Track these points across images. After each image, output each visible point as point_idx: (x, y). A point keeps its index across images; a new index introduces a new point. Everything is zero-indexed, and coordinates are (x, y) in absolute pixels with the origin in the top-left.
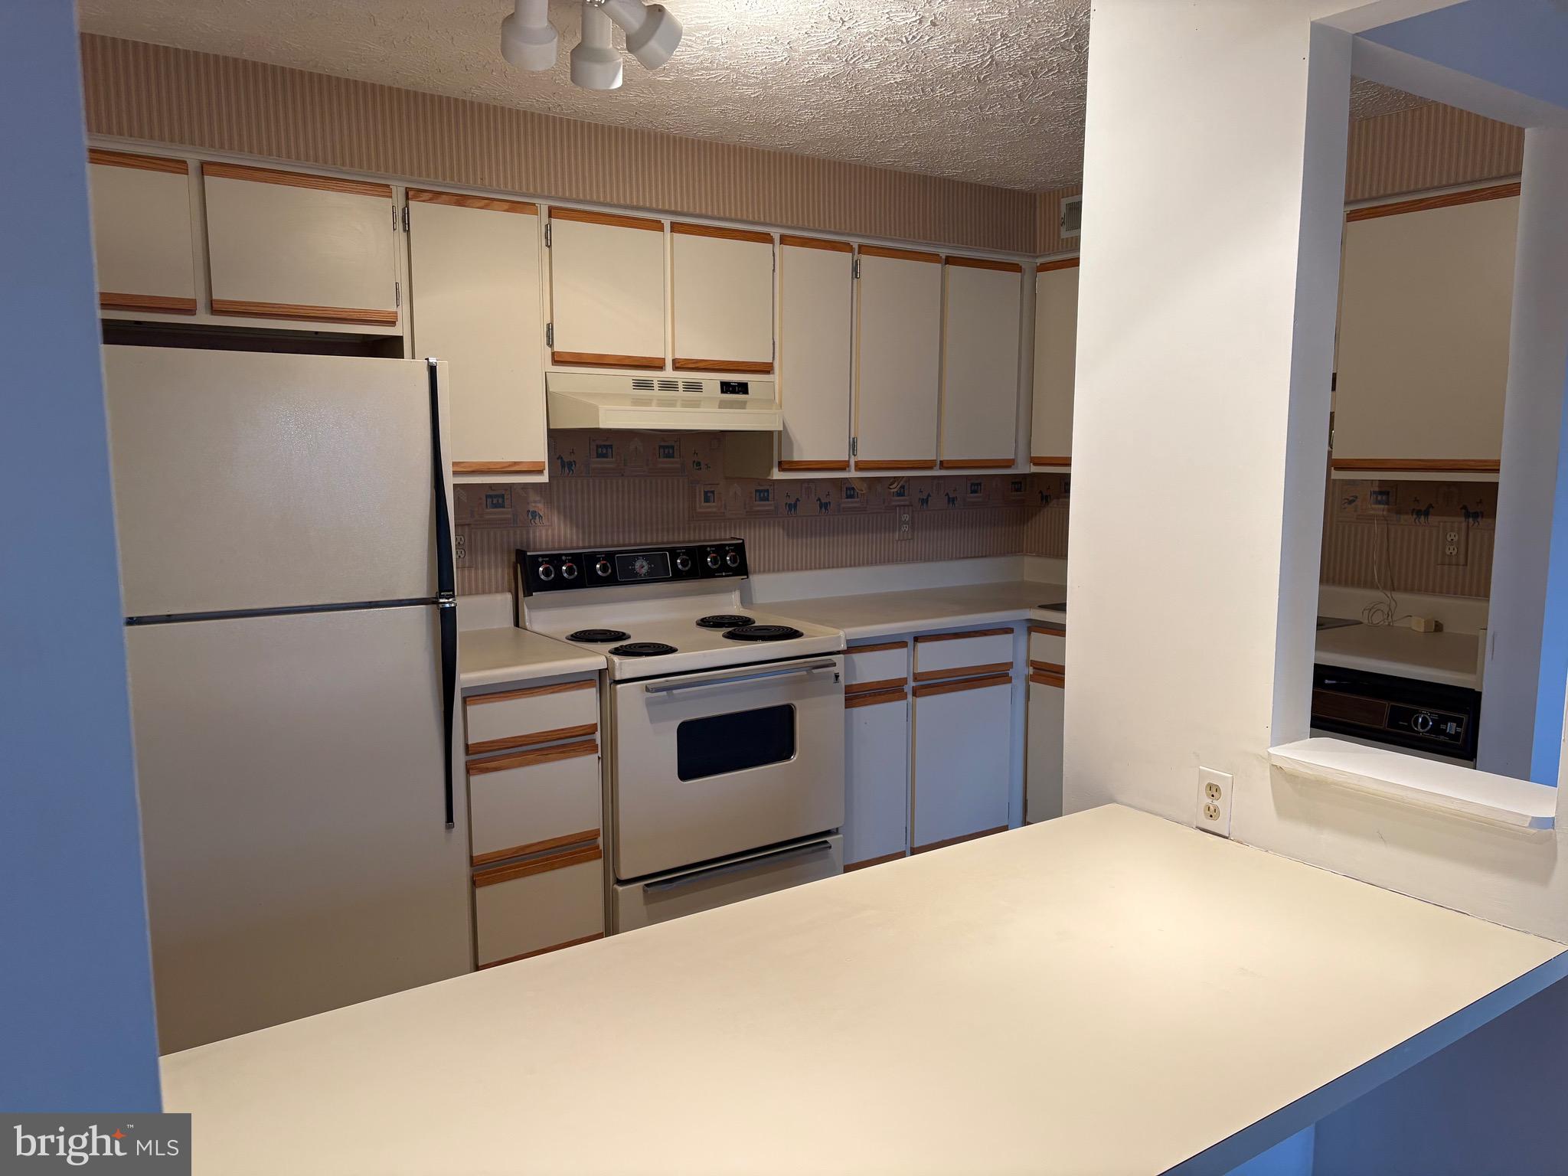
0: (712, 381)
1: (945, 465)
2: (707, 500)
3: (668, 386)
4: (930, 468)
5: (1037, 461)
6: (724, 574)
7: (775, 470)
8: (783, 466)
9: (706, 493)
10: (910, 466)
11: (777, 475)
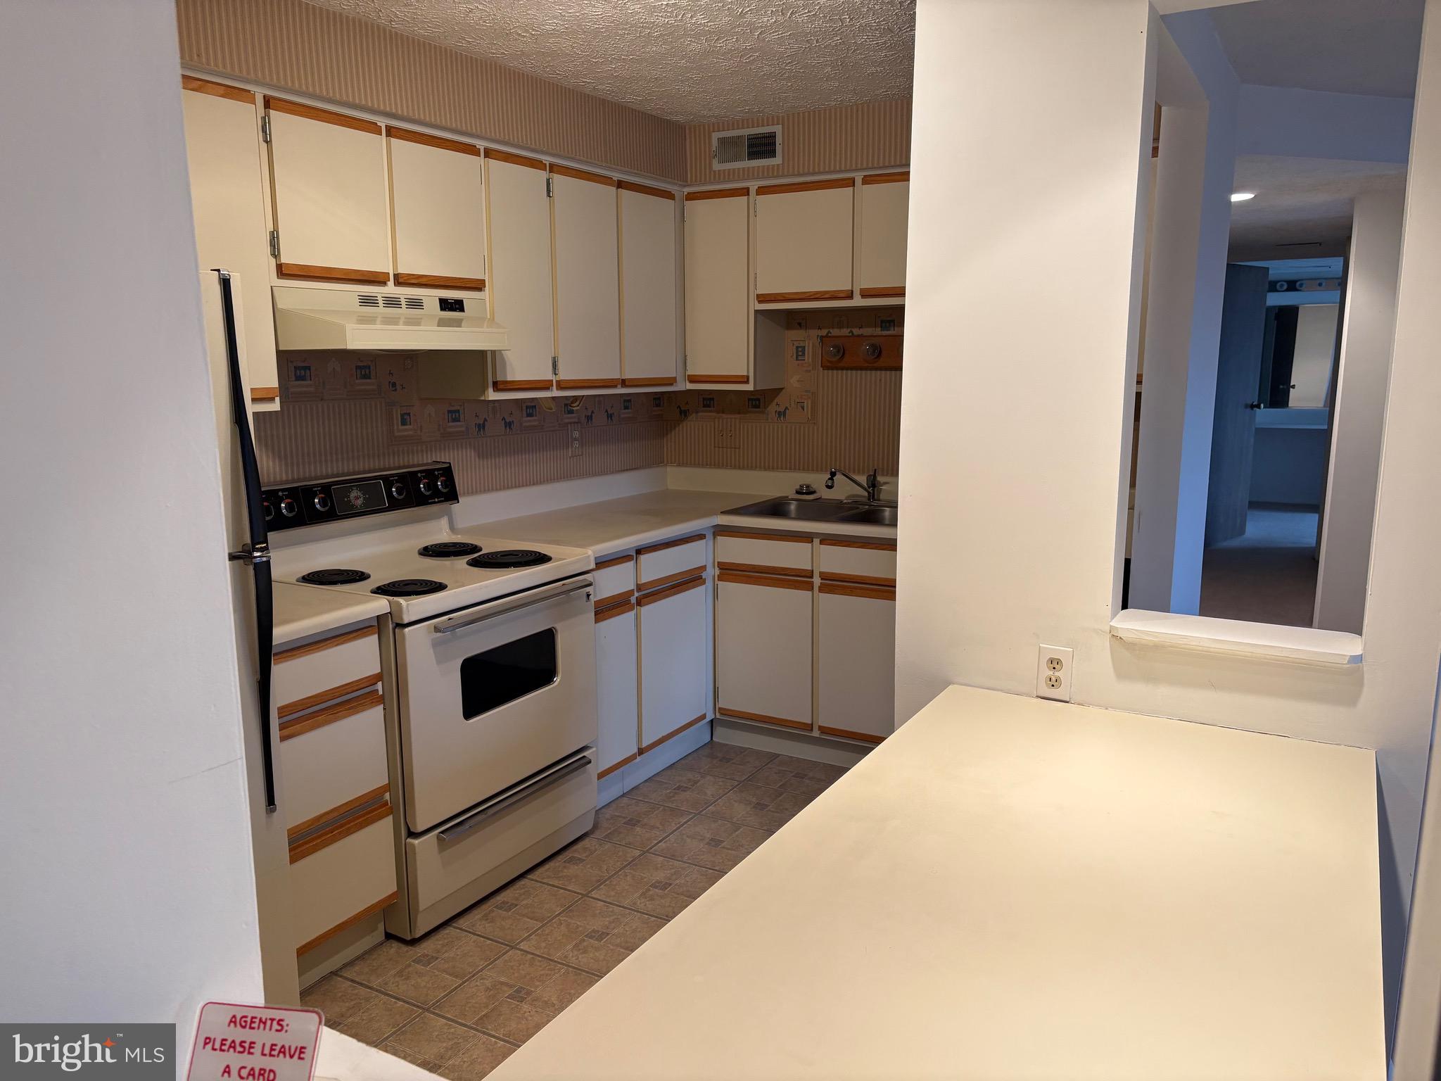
0: (431, 297)
1: (627, 383)
2: (404, 423)
3: (392, 302)
4: (615, 386)
5: (693, 379)
6: (436, 500)
7: (491, 390)
8: (497, 386)
9: (402, 415)
10: (601, 384)
11: (492, 395)
